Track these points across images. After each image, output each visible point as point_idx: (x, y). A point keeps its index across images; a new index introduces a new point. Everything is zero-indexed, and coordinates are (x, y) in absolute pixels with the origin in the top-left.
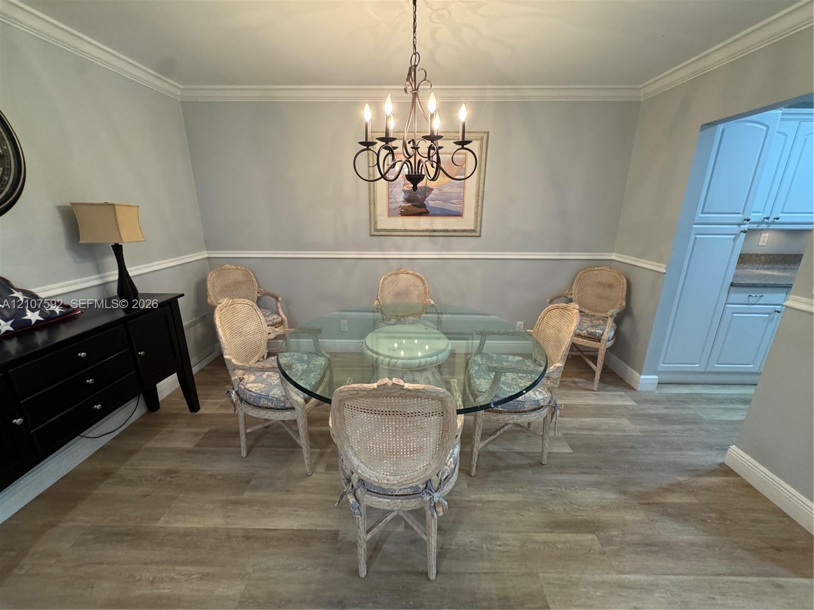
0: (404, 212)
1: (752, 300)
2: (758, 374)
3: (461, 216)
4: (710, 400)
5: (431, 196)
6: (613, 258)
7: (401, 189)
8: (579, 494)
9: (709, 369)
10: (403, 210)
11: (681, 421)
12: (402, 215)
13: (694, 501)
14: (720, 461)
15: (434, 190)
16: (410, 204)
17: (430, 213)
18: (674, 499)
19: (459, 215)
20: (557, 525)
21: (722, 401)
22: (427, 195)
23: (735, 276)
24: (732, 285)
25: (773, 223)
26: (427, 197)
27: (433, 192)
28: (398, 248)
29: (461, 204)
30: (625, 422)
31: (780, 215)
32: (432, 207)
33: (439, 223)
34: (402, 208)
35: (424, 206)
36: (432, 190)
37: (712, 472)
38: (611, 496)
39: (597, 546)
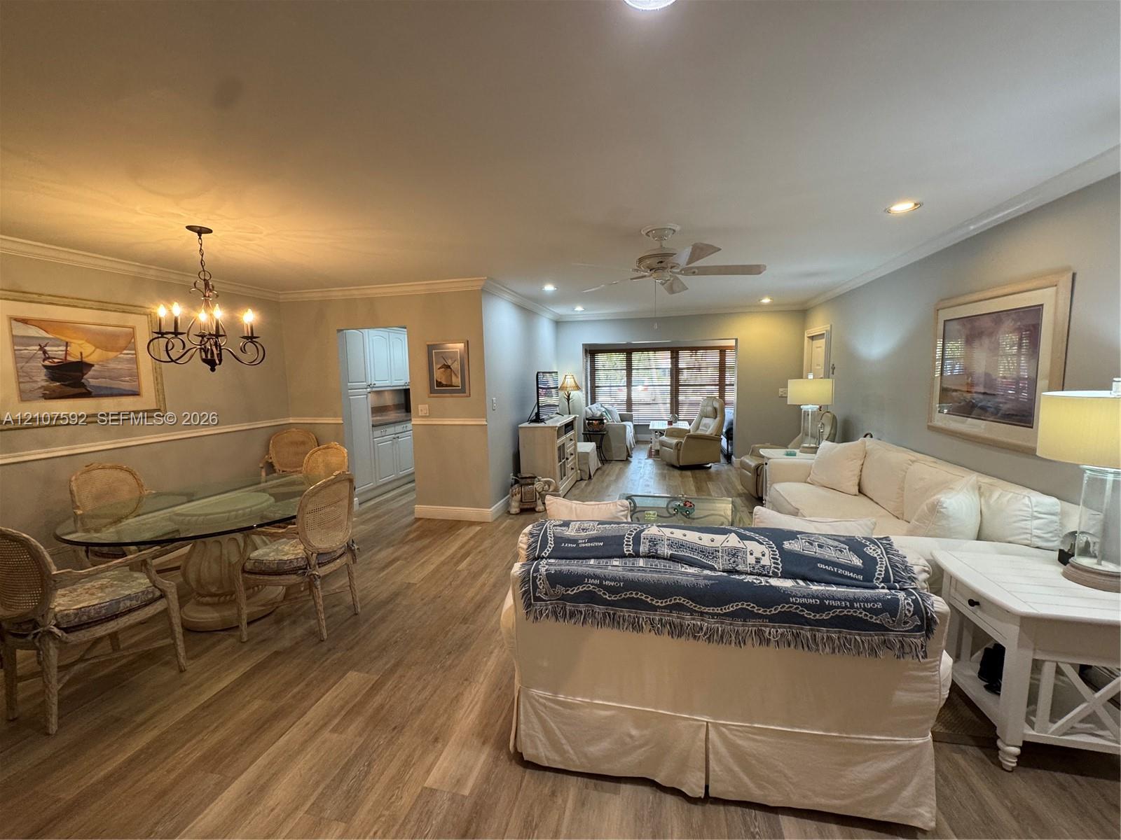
0: (50, 394)
1: (383, 434)
2: (413, 473)
3: (138, 395)
4: (387, 501)
5: (91, 373)
6: (291, 421)
7: (40, 365)
8: (378, 557)
9: (378, 484)
10: (47, 392)
11: (385, 514)
12: (46, 399)
13: (419, 532)
14: (413, 518)
15: (96, 366)
16: (58, 384)
17: (93, 394)
18: (411, 536)
19: (136, 394)
20: (383, 569)
21: (393, 499)
22: (85, 372)
23: (373, 421)
24: (373, 426)
25: (373, 387)
26: (86, 374)
27: (93, 368)
28: (44, 444)
29: (135, 381)
30: (362, 527)
31: (375, 382)
32: (93, 386)
33: (108, 405)
34: (45, 388)
35: (83, 386)
36: (92, 365)
37: (414, 523)
38: (391, 550)
39: (404, 562)
